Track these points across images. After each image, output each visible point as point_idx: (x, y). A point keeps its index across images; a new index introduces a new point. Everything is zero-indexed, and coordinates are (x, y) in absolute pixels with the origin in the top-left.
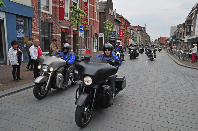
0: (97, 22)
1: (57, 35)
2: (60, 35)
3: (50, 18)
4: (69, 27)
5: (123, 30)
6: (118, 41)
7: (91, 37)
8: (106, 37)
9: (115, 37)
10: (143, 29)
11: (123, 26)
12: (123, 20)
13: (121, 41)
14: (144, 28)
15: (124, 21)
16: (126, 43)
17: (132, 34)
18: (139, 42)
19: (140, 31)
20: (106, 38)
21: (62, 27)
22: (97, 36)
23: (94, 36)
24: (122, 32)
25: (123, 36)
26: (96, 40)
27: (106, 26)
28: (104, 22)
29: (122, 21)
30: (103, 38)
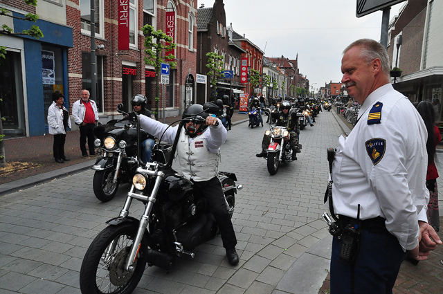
0: (193, 52)
1: (115, 79)
2: (121, 80)
3: (102, 46)
4: (137, 63)
5: (247, 67)
6: (235, 91)
7: (181, 84)
8: (211, 82)
9: (229, 82)
10: (291, 64)
11: (247, 59)
12: (247, 46)
13: (243, 92)
14: (295, 62)
15: (251, 48)
16: (253, 94)
18: (282, 93)
19: (286, 68)
20: (211, 84)
21: (124, 63)
22: (193, 81)
23: (186, 82)
24: (246, 71)
25: (247, 81)
26: (191, 89)
27: (210, 62)
28: (207, 55)
29: (245, 49)
30: (205, 84)
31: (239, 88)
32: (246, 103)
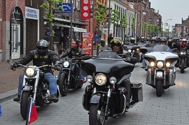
6: (76, 29)
7: (4, 20)
8: (45, 18)
9: (68, 18)
13: (85, 31)
16: (97, 34)
17: (114, 11)
18: (131, 32)
20: (45, 20)
22: (21, 17)
23: (11, 16)
24: (88, 5)
25: (89, 17)
26: (19, 26)
30: (37, 21)
31: (80, 26)
32: (90, 45)
